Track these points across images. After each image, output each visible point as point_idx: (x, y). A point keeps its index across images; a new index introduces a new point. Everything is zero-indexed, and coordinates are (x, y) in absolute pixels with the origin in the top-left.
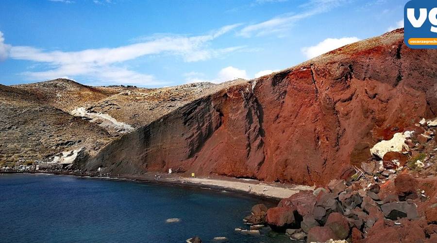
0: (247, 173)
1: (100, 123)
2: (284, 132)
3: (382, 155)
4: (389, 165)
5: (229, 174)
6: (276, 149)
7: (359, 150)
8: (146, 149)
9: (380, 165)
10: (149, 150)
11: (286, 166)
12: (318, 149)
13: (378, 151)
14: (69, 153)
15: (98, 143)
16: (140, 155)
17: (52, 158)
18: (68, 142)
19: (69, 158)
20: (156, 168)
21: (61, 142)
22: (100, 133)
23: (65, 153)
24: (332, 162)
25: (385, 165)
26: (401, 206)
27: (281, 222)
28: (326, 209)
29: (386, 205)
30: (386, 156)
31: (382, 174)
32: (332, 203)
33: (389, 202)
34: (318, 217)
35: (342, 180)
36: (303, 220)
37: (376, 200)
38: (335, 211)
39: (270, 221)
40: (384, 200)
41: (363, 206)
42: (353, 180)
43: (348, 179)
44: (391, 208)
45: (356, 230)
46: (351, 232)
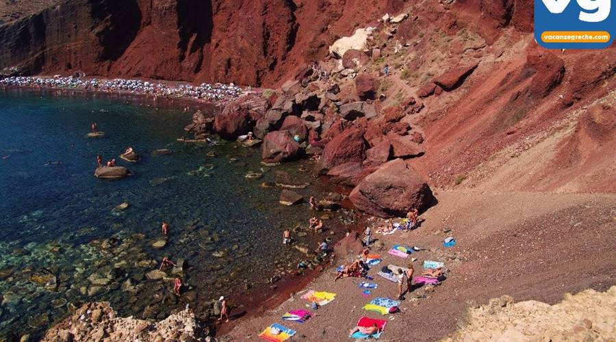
3: (341, 53)
4: (348, 65)
9: (339, 64)
11: (229, 68)
12: (267, 46)
13: (338, 49)
25: (344, 64)
26: (360, 106)
27: (232, 129)
28: (282, 112)
29: (345, 105)
30: (346, 54)
31: (342, 73)
32: (288, 106)
33: (348, 102)
34: (273, 121)
35: (298, 81)
36: (255, 125)
37: (334, 101)
38: (292, 114)
39: (219, 128)
40: (343, 101)
41: (320, 107)
42: (310, 81)
43: (303, 80)
44: (350, 109)
45: (312, 133)
46: (308, 134)
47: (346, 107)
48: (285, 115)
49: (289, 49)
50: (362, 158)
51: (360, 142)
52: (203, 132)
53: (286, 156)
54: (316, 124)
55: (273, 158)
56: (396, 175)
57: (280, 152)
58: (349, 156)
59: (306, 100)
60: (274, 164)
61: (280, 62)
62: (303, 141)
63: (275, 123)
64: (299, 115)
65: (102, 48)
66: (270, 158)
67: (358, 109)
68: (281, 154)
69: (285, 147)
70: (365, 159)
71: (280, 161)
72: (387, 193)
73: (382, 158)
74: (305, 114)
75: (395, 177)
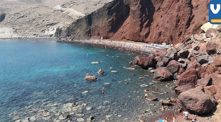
0: (140, 39)
1: (68, 13)
2: (162, 17)
3: (205, 30)
4: (208, 36)
5: (131, 40)
6: (156, 26)
7: (197, 27)
8: (89, 27)
9: (204, 35)
10: (91, 27)
11: (160, 36)
12: (178, 26)
13: (204, 28)
14: (52, 29)
15: (65, 24)
16: (86, 30)
17: (44, 32)
18: (52, 23)
19: (52, 32)
20: (95, 37)
21: (48, 23)
22: (68, 18)
23: (50, 29)
24: (184, 33)
25: (206, 35)
26: (207, 58)
27: (146, 64)
28: (169, 58)
29: (199, 56)
30: (208, 31)
31: (204, 40)
32: (172, 56)
33: (201, 55)
34: (165, 62)
35: (183, 44)
36: (157, 63)
37: (196, 54)
38: (173, 59)
39: (140, 64)
40: (200, 54)
41: (188, 57)
42: (188, 44)
43: (185, 43)
44: (202, 58)
45: (181, 69)
46: (179, 69)
47: (200, 57)
48: (170, 59)
49: (188, 28)
50: (194, 83)
51: (194, 76)
52: (136, 65)
53: (163, 79)
54: (184, 65)
55: (157, 79)
56: (195, 94)
57: (161, 77)
58: (188, 82)
59: (182, 53)
60: (157, 82)
61: (183, 33)
62: (176, 72)
63: (165, 63)
64: (177, 60)
65: (111, 27)
66: (156, 79)
67: (206, 59)
68: (161, 78)
69: (164, 74)
70: (196, 84)
71: (160, 81)
72: (189, 102)
73: (204, 84)
74: (180, 60)
75: (194, 94)
